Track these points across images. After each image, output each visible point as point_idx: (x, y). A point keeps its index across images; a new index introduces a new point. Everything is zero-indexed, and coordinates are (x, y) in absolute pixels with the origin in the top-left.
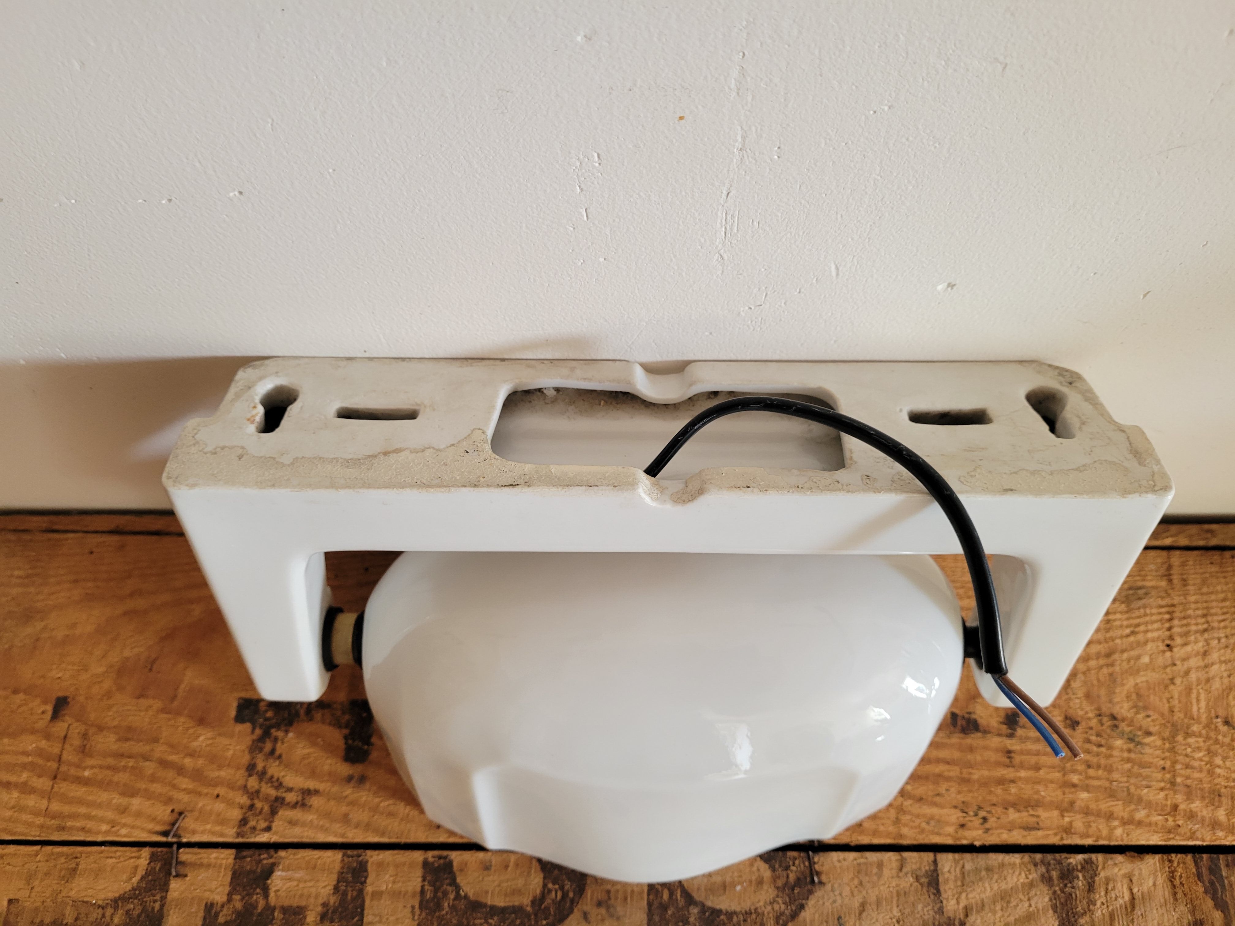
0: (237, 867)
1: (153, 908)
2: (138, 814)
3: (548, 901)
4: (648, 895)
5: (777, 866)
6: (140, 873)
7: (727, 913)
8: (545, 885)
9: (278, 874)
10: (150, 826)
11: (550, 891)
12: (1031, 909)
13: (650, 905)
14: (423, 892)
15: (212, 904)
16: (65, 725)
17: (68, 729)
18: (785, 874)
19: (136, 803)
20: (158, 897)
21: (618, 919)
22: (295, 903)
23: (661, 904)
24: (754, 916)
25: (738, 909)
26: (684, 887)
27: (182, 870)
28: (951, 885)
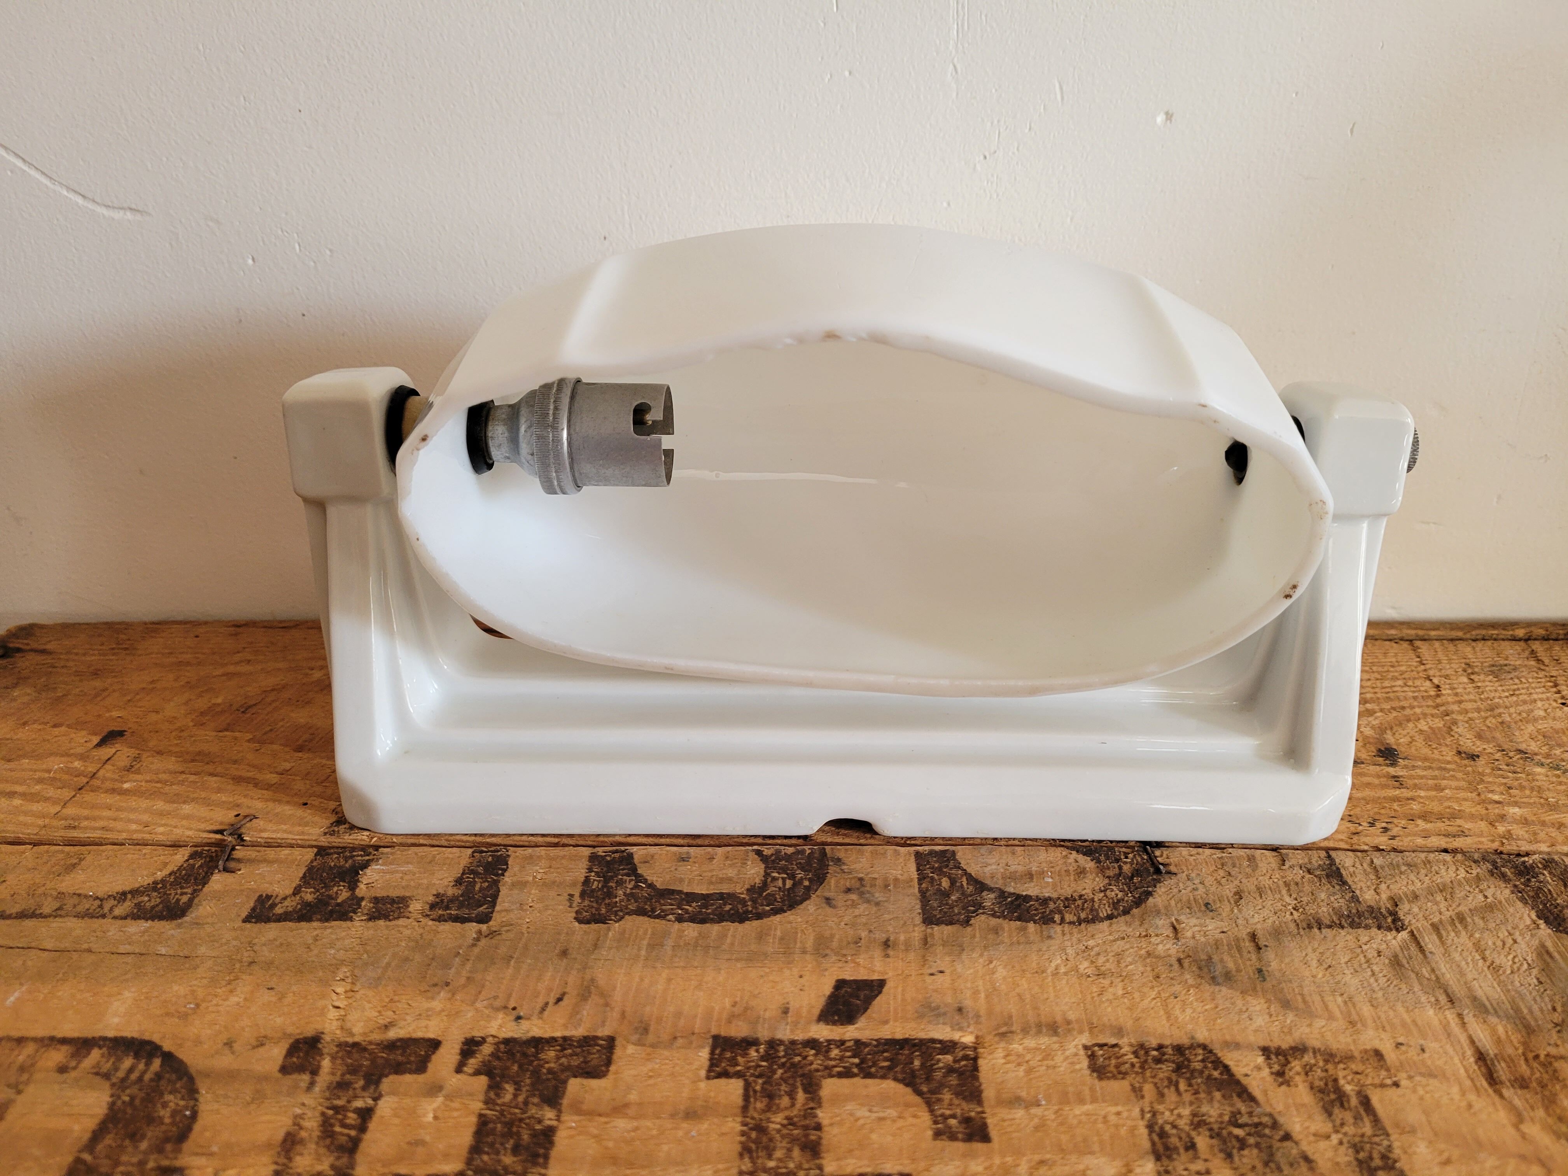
0: (315, 864)
1: (178, 900)
2: (187, 817)
3: (771, 889)
4: (920, 884)
5: (1102, 858)
6: (171, 868)
7: (1038, 899)
8: (767, 875)
9: (374, 867)
10: (203, 826)
11: (774, 879)
12: (1489, 900)
13: (923, 893)
14: (587, 881)
15: (269, 897)
16: (114, 750)
17: (115, 754)
18: (1116, 865)
19: (187, 809)
20: (189, 890)
21: (877, 904)
22: (394, 893)
23: (939, 890)
24: (1079, 902)
25: (1054, 895)
26: (970, 875)
27: (232, 865)
28: (1360, 876)
